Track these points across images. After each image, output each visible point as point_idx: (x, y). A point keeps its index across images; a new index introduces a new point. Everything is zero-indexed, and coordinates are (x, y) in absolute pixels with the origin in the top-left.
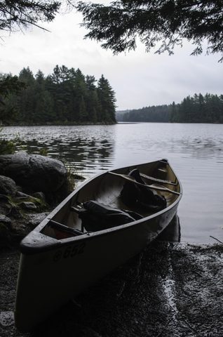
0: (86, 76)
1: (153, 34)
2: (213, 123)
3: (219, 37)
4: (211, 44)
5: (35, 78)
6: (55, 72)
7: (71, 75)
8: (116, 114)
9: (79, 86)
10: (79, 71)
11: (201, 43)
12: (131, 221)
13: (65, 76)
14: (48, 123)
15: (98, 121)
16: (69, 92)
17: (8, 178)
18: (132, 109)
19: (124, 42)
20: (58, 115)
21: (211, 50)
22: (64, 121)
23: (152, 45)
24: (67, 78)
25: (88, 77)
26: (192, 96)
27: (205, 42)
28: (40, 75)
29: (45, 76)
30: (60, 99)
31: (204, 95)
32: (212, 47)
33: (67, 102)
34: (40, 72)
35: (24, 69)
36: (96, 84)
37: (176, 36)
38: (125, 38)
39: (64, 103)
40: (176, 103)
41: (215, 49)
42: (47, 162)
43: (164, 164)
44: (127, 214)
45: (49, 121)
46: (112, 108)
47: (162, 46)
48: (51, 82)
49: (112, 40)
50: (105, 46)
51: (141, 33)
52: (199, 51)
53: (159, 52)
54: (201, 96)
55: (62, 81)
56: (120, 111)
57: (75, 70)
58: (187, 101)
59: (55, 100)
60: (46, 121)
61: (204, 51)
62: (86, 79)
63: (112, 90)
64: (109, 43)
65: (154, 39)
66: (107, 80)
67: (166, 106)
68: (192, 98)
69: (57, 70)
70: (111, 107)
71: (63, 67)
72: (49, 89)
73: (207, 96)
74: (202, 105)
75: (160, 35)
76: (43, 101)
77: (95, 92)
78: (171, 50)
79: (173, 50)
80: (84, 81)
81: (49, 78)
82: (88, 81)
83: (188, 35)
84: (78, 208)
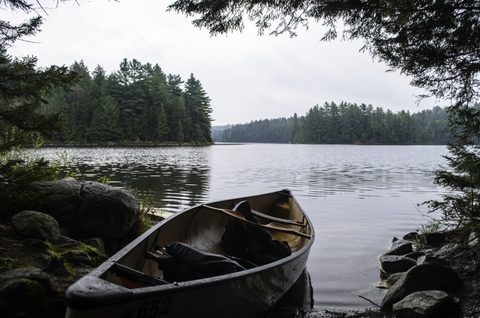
0: (168, 75)
1: (266, 10)
2: (352, 144)
3: (358, 17)
4: (348, 27)
5: (92, 76)
6: (122, 69)
7: (146, 73)
8: (211, 130)
9: (157, 90)
10: (158, 68)
11: (335, 23)
12: (239, 269)
13: (137, 74)
14: (110, 143)
15: (186, 140)
16: (142, 98)
17: (47, 216)
18: (235, 124)
19: (227, 19)
20: (125, 132)
21: (349, 35)
22: (134, 140)
23: (265, 25)
24: (139, 77)
25: (171, 77)
26: (321, 105)
27: (340, 23)
28: (100, 73)
29: (107, 74)
30: (128, 107)
31: (338, 104)
32: (350, 31)
33: (139, 112)
34: (99, 68)
35: (76, 63)
36: (183, 87)
37: (299, 13)
38: (227, 14)
39: (134, 114)
40: (299, 116)
41: (355, 34)
42: (109, 192)
43: (284, 196)
44: (234, 262)
45: (111, 140)
46: (206, 122)
47: (280, 25)
48: (115, 83)
49: (207, 15)
50: (197, 23)
51: (250, 8)
52: (332, 35)
53: (275, 32)
54: (334, 105)
55: (132, 82)
56: (218, 127)
57: (153, 66)
58: (315, 113)
59: (122, 109)
60: (107, 140)
61: (340, 34)
62: (167, 80)
63: (206, 96)
64: (204, 19)
65: (268, 17)
66: (198, 82)
67: (284, 119)
68: (322, 109)
69: (124, 67)
70: (204, 121)
71: (135, 61)
72: (112, 93)
73: (342, 105)
74: (335, 119)
75: (277, 11)
76: (103, 110)
77: (181, 99)
78: (293, 31)
79: (296, 31)
80: (165, 83)
81: (113, 77)
82: (170, 83)
83: (317, 13)
84: (158, 254)
